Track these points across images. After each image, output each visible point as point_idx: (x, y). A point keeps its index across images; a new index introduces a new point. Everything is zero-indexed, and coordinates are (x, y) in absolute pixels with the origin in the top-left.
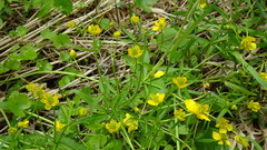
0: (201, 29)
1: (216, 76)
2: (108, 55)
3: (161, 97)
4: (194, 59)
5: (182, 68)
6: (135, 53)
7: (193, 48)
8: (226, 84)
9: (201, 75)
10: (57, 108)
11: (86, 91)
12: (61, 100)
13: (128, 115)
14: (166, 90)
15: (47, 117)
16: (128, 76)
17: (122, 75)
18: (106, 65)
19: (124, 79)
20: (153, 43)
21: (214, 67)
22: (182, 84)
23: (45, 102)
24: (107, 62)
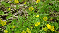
0: (50, 2)
1: (54, 17)
2: (21, 9)
3: (39, 23)
4: (48, 11)
5: (44, 14)
6: (31, 9)
7: (47, 8)
8: (57, 19)
9: (50, 16)
10: (6, 26)
11: (15, 21)
12: (7, 23)
13: (28, 29)
14: (40, 21)
15: (2, 28)
16: (27, 16)
17: (25, 16)
18: (21, 13)
19: (26, 17)
20: (35, 6)
21: (53, 14)
22: (45, 19)
23: (2, 24)
24: (21, 12)
